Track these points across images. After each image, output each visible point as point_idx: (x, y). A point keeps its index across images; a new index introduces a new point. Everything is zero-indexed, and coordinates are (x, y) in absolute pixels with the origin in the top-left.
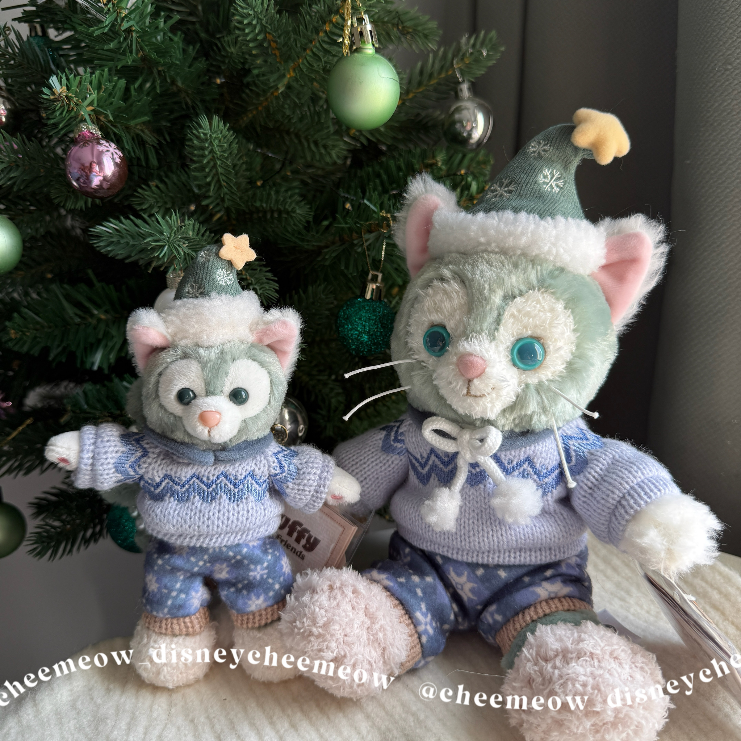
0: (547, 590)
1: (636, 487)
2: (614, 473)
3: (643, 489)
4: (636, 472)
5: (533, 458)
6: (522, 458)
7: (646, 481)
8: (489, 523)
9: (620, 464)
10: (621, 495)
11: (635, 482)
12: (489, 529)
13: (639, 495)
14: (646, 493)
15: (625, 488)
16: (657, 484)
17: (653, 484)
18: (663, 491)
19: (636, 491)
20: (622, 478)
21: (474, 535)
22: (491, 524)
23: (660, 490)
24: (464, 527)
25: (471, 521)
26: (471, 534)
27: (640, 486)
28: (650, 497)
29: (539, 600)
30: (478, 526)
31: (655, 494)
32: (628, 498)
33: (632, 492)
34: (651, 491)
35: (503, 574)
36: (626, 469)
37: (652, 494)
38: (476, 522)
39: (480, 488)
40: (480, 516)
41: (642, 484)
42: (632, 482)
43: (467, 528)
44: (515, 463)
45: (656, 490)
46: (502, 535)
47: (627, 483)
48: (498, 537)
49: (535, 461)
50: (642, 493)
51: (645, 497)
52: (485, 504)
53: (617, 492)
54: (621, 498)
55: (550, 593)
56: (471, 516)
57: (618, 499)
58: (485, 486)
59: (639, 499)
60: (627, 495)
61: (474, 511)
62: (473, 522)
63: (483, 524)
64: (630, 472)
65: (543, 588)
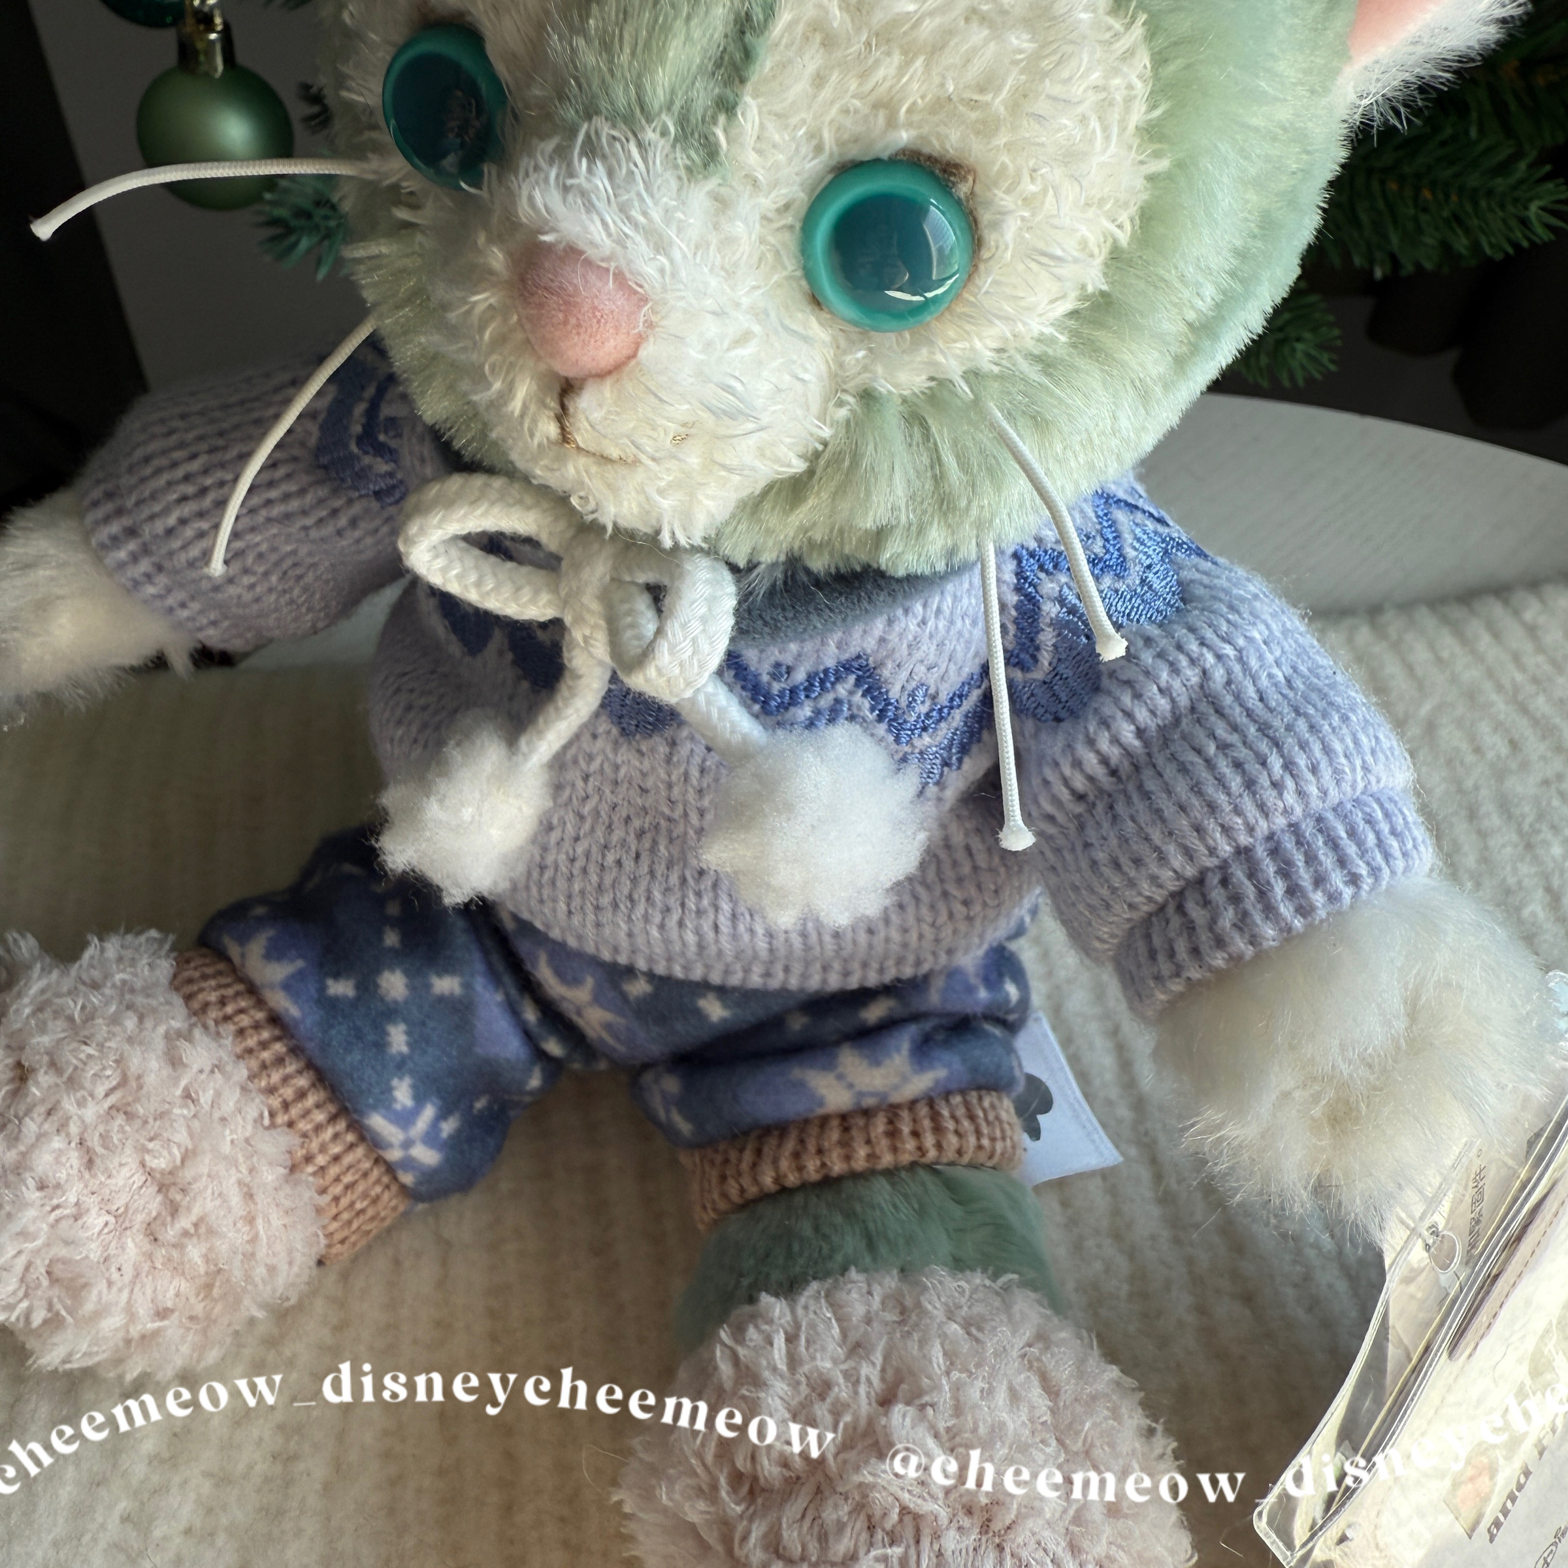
0: (851, 1086)
1: (1261, 852)
2: (1183, 769)
3: (1285, 872)
4: (1277, 785)
5: (882, 664)
6: (830, 663)
7: (1308, 828)
8: (674, 879)
9: (1221, 731)
10: (1190, 872)
11: (1263, 827)
12: (673, 902)
13: (1263, 894)
14: (1293, 891)
15: (1212, 852)
16: (1351, 849)
17: (1333, 844)
18: (1367, 882)
19: (1253, 873)
20: (1212, 808)
21: (615, 906)
22: (683, 881)
23: (1354, 880)
24: (584, 871)
25: (610, 858)
26: (606, 900)
27: (1275, 851)
28: (1305, 910)
29: (820, 1111)
30: (634, 881)
31: (1333, 898)
32: (1217, 895)
33: (1239, 874)
34: (1319, 881)
35: (715, 1011)
36: (1238, 765)
37: (1318, 898)
38: (628, 864)
39: (653, 750)
40: (647, 844)
41: (1289, 843)
42: (1251, 830)
43: (594, 879)
44: (800, 676)
45: (1337, 879)
46: (716, 928)
47: (1226, 830)
48: (698, 932)
49: (886, 673)
50: (1279, 888)
51: (1286, 910)
52: (672, 802)
53: (1177, 860)
54: (1188, 882)
55: (861, 1094)
56: (615, 838)
57: (1173, 886)
58: (673, 744)
59: (1257, 917)
60: (1214, 880)
61: (628, 819)
62: (619, 863)
63: (652, 873)
64: (1250, 784)
65: (840, 1077)
